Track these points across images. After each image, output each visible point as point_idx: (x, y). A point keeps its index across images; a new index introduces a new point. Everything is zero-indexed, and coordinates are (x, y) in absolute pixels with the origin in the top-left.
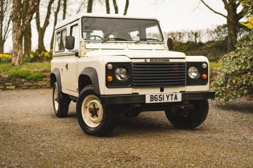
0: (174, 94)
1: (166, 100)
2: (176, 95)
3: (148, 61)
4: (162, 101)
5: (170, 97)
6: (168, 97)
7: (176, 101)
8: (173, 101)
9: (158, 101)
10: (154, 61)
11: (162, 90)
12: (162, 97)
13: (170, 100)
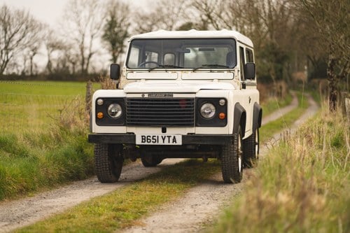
1: (161, 142)
2: (174, 137)
3: (146, 96)
4: (156, 144)
5: (167, 138)
6: (164, 140)
7: (174, 144)
8: (171, 143)
9: (151, 143)
10: (153, 97)
11: (164, 131)
12: (156, 138)
13: (166, 143)
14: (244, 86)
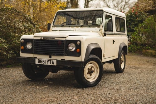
0: (52, 60)
1: (46, 64)
2: (53, 61)
3: (42, 38)
4: (44, 64)
5: (49, 62)
6: (48, 62)
7: (53, 65)
8: (51, 64)
9: (42, 64)
11: (50, 57)
12: (44, 61)
13: (49, 64)
14: (105, 35)
